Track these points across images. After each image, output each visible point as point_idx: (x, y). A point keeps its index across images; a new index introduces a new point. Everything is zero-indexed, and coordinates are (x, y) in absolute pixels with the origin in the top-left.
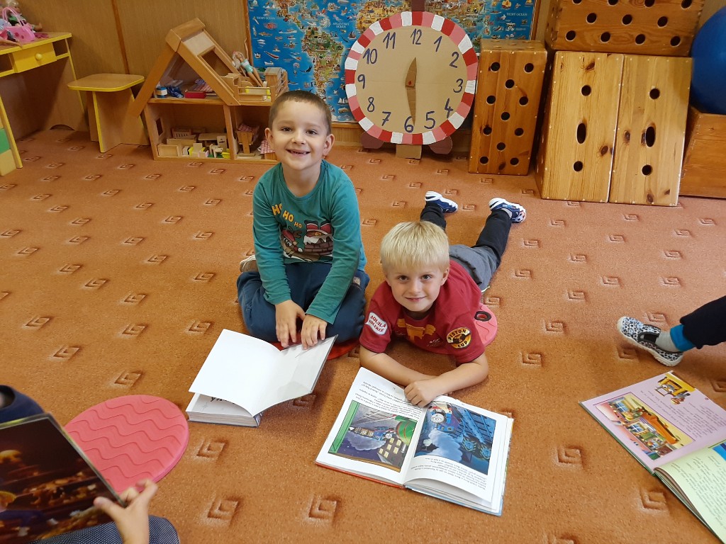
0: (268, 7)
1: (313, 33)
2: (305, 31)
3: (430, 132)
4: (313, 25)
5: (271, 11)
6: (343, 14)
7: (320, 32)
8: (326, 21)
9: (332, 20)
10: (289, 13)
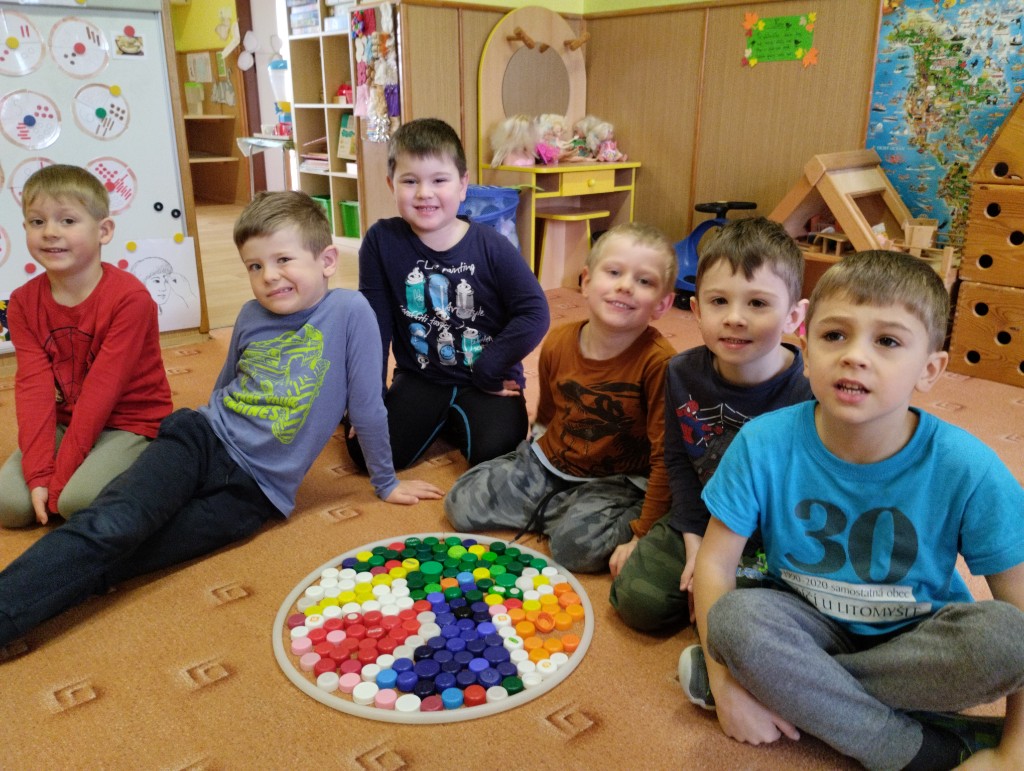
0: (897, 133)
1: (961, 170)
2: (949, 168)
4: (965, 159)
5: (901, 138)
10: (928, 141)
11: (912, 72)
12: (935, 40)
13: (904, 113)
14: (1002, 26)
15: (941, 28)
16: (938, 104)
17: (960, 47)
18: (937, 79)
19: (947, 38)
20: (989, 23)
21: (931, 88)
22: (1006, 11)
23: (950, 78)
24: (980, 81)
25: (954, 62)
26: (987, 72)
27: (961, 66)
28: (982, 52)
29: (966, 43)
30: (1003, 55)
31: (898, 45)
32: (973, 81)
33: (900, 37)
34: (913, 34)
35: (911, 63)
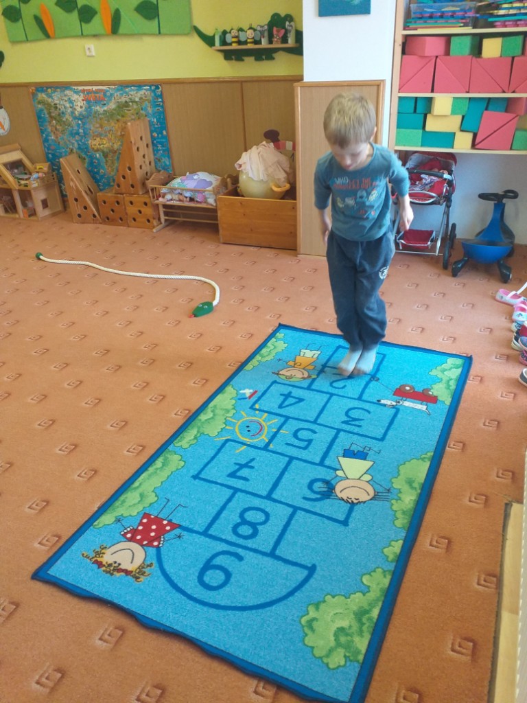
0: (50, 138)
1: (71, 151)
2: (68, 150)
4: (71, 147)
5: (52, 140)
6: (83, 141)
7: (75, 150)
8: (76, 145)
9: (79, 145)
10: (60, 141)
11: (47, 116)
12: (49, 105)
13: (49, 130)
14: (66, 101)
15: (50, 100)
16: (58, 127)
17: (57, 107)
18: (55, 119)
19: (53, 104)
20: (63, 100)
21: (54, 122)
22: (65, 96)
23: (58, 118)
24: (67, 119)
25: (57, 112)
26: (67, 116)
27: (59, 115)
28: (63, 109)
29: (58, 106)
30: (69, 111)
31: (40, 106)
32: (64, 119)
33: (39, 103)
34: (43, 102)
35: (45, 112)
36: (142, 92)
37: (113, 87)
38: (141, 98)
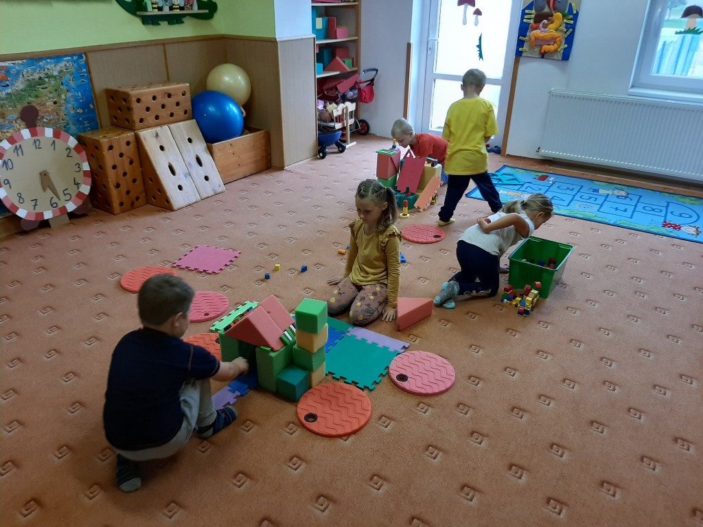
3: (71, 202)
36: (62, 64)
37: (20, 62)
38: (61, 72)
